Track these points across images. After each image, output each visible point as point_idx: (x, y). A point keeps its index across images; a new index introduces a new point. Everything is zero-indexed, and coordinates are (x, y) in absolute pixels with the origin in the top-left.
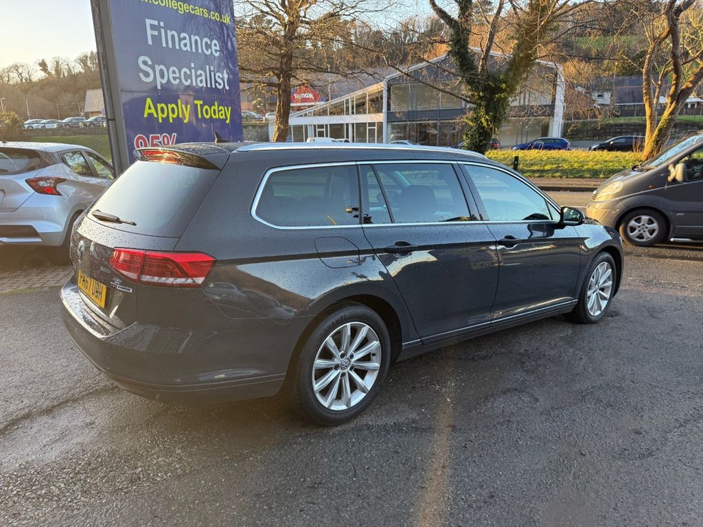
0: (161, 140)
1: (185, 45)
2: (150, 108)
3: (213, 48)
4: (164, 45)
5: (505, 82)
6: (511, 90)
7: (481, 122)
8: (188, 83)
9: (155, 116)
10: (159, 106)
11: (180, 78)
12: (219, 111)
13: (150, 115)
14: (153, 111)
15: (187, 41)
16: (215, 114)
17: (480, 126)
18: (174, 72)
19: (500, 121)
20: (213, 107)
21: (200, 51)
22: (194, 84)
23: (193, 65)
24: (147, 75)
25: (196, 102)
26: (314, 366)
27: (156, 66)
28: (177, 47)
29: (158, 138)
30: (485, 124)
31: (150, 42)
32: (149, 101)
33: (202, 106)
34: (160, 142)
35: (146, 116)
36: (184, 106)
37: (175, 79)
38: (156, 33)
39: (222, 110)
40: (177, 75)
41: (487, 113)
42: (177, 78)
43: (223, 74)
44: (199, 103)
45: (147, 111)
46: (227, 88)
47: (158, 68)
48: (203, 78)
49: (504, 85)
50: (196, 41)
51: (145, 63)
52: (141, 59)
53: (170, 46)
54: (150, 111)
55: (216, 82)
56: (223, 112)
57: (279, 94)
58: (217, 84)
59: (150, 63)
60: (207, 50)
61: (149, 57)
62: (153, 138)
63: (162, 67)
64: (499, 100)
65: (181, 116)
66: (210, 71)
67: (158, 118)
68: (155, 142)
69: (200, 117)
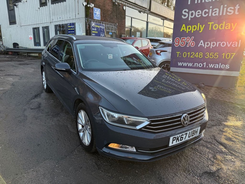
0: (186, 39)
4: (196, 2)
8: (206, 16)
9: (185, 30)
10: (188, 27)
11: (202, 14)
12: (225, 26)
13: (183, 30)
14: (185, 29)
16: (222, 27)
18: (199, 12)
20: (221, 24)
22: (210, 15)
23: (211, 7)
25: (209, 23)
28: (203, 2)
29: (185, 39)
31: (189, 3)
32: (184, 25)
34: (185, 40)
35: (181, 31)
36: (201, 26)
37: (198, 15)
42: (200, 14)
43: (234, 7)
44: (211, 23)
45: (182, 29)
46: (237, 13)
47: (190, 12)
48: (217, 12)
51: (185, 12)
52: (184, 10)
53: (199, 2)
54: (183, 29)
55: (227, 11)
56: (229, 26)
58: (228, 13)
59: (187, 11)
63: (193, 11)
65: (198, 30)
66: (224, 7)
67: (186, 31)
68: (183, 40)
69: (210, 29)
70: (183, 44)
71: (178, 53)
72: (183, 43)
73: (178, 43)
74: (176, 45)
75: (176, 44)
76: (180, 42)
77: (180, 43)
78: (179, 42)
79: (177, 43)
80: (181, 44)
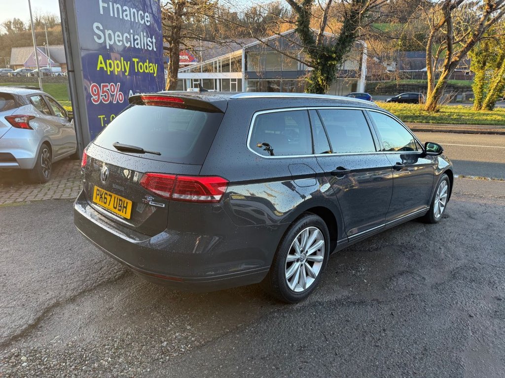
0: (109, 88)
1: (126, 15)
2: (101, 63)
3: (146, 19)
4: (112, 15)
5: (335, 53)
6: (339, 59)
7: (318, 81)
8: (128, 45)
9: (105, 69)
10: (108, 62)
11: (122, 41)
12: (149, 67)
13: (102, 68)
14: (103, 65)
15: (128, 12)
16: (146, 69)
17: (317, 84)
18: (118, 36)
19: (331, 80)
20: (145, 64)
21: (137, 21)
22: (133, 46)
23: (131, 31)
24: (99, 37)
25: (134, 59)
26: (287, 260)
27: (106, 31)
28: (121, 17)
29: (107, 86)
30: (320, 82)
31: (102, 12)
32: (101, 58)
33: (138, 63)
34: (108, 90)
35: (98, 69)
36: (125, 62)
37: (119, 41)
38: (106, 5)
39: (151, 66)
40: (121, 39)
41: (322, 74)
43: (152, 39)
44: (136, 60)
45: (99, 66)
46: (155, 50)
47: (107, 32)
48: (139, 41)
49: (334, 55)
50: (134, 13)
51: (98, 28)
52: (96, 25)
53: (116, 16)
54: (102, 66)
55: (147, 45)
56: (152, 68)
57: (170, 55)
58: (148, 47)
59: (101, 28)
60: (142, 20)
61: (101, 24)
62: (104, 86)
63: (110, 32)
64: (331, 65)
65: (123, 70)
66: (144, 36)
67: (107, 71)
68: (105, 89)
69: (136, 71)
70: (106, 98)
71: (102, 117)
72: (105, 96)
73: (97, 97)
74: (94, 99)
75: (94, 97)
76: (101, 94)
77: (102, 96)
78: (98, 94)
79: (95, 95)
80: (103, 98)
